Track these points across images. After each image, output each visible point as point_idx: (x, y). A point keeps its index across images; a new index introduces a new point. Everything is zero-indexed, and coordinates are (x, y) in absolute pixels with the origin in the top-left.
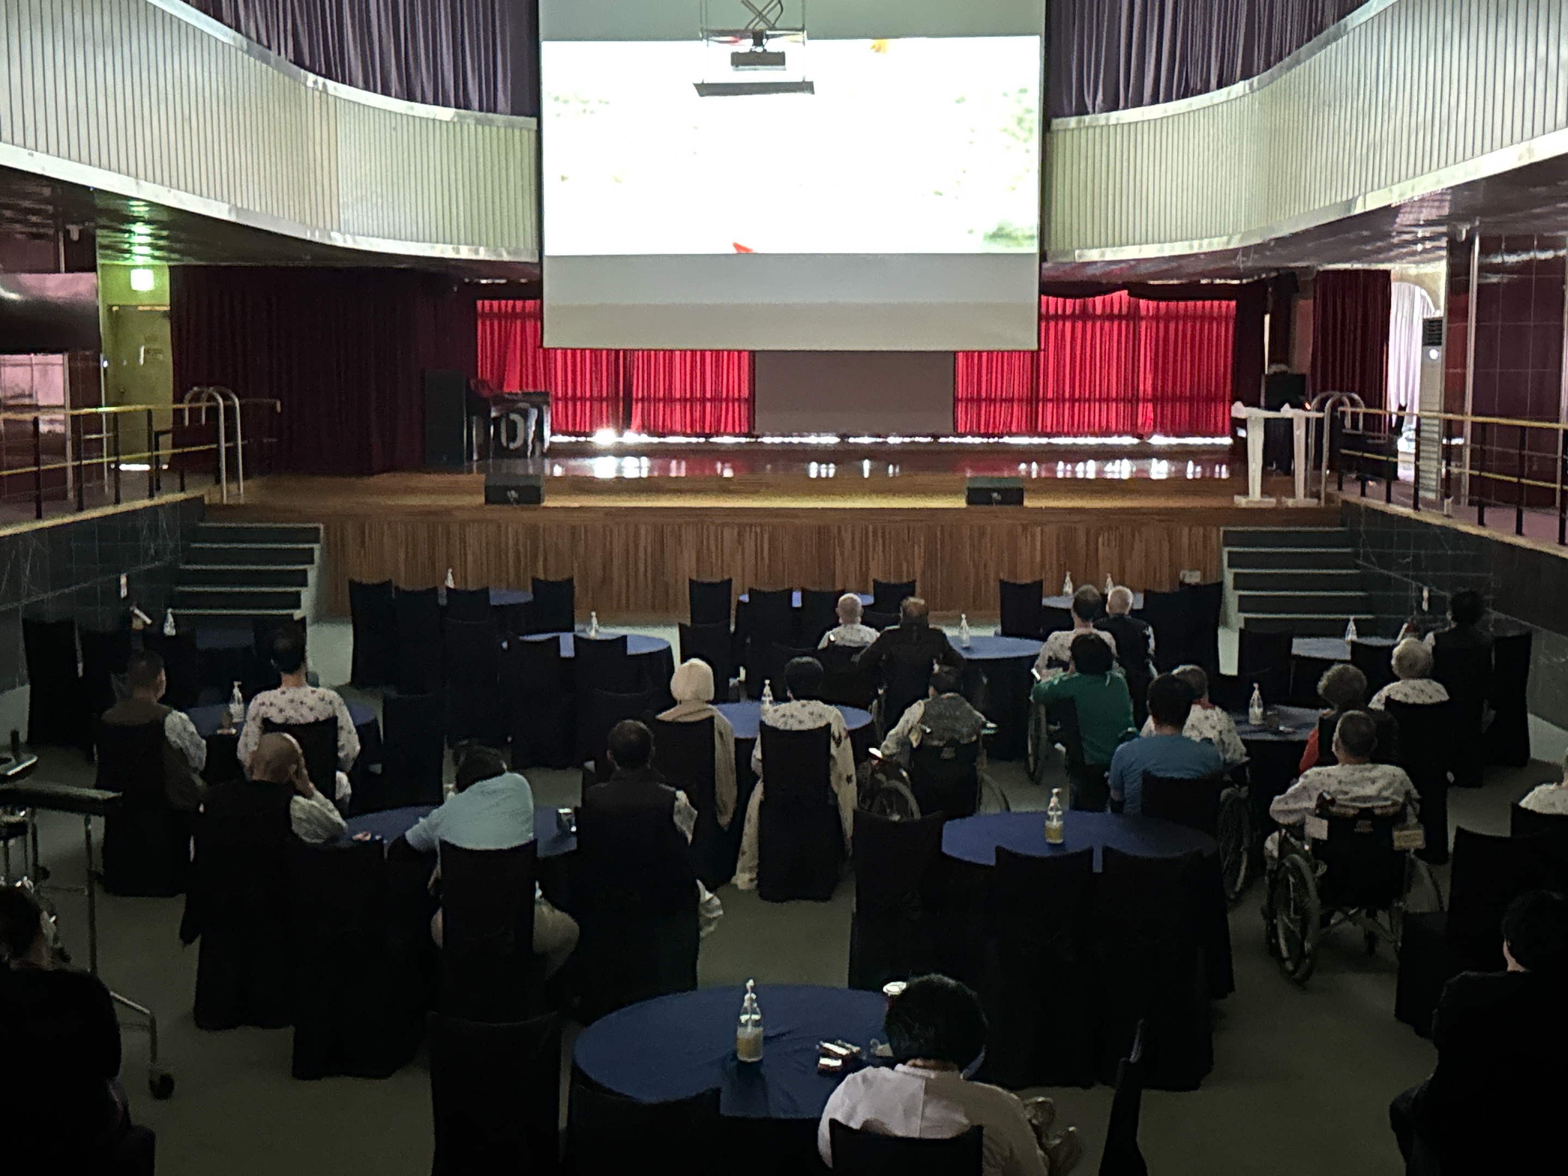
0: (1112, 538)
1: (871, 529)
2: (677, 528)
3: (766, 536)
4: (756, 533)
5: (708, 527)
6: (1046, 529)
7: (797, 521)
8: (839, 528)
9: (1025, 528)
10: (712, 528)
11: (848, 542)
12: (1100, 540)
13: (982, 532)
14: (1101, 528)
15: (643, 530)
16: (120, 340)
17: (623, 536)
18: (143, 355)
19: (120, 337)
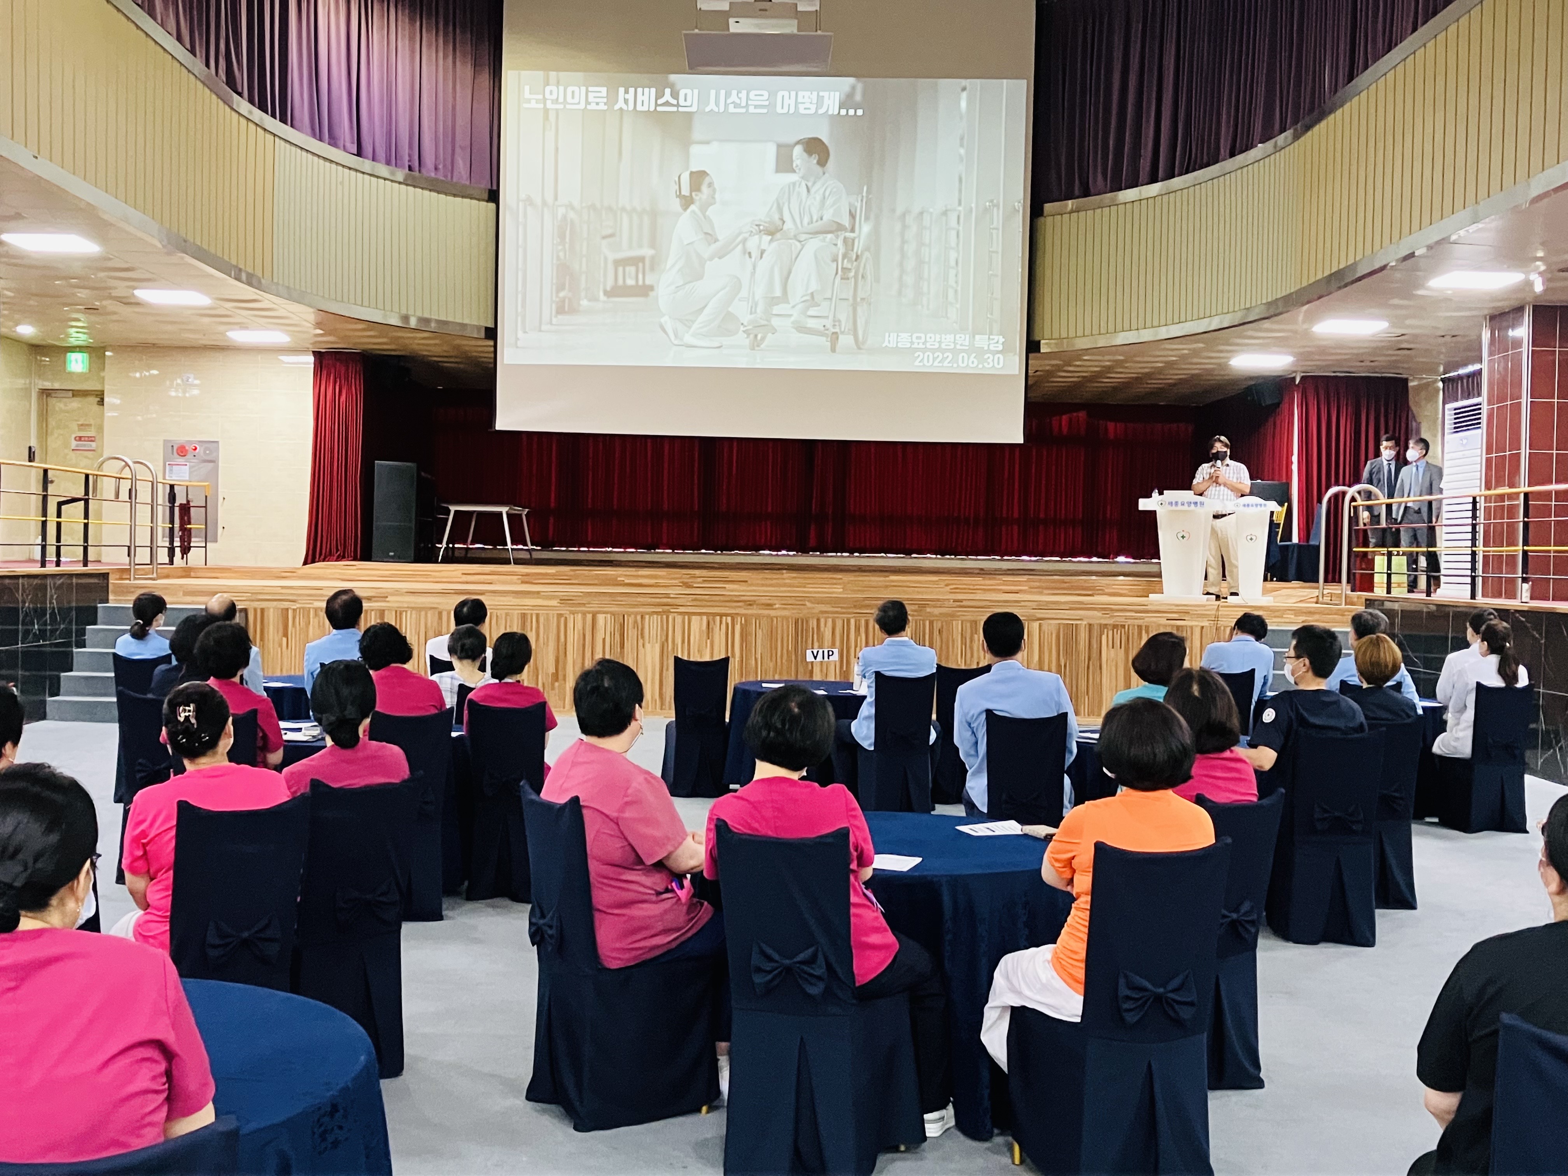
0: (1117, 638)
1: (852, 621)
2: (639, 618)
3: (738, 628)
4: (727, 624)
6: (1045, 627)
7: (772, 613)
8: (818, 620)
10: (679, 619)
12: (1104, 637)
14: (1106, 625)
15: (601, 618)
16: (50, 427)
17: (579, 625)
18: (74, 444)
19: (52, 422)
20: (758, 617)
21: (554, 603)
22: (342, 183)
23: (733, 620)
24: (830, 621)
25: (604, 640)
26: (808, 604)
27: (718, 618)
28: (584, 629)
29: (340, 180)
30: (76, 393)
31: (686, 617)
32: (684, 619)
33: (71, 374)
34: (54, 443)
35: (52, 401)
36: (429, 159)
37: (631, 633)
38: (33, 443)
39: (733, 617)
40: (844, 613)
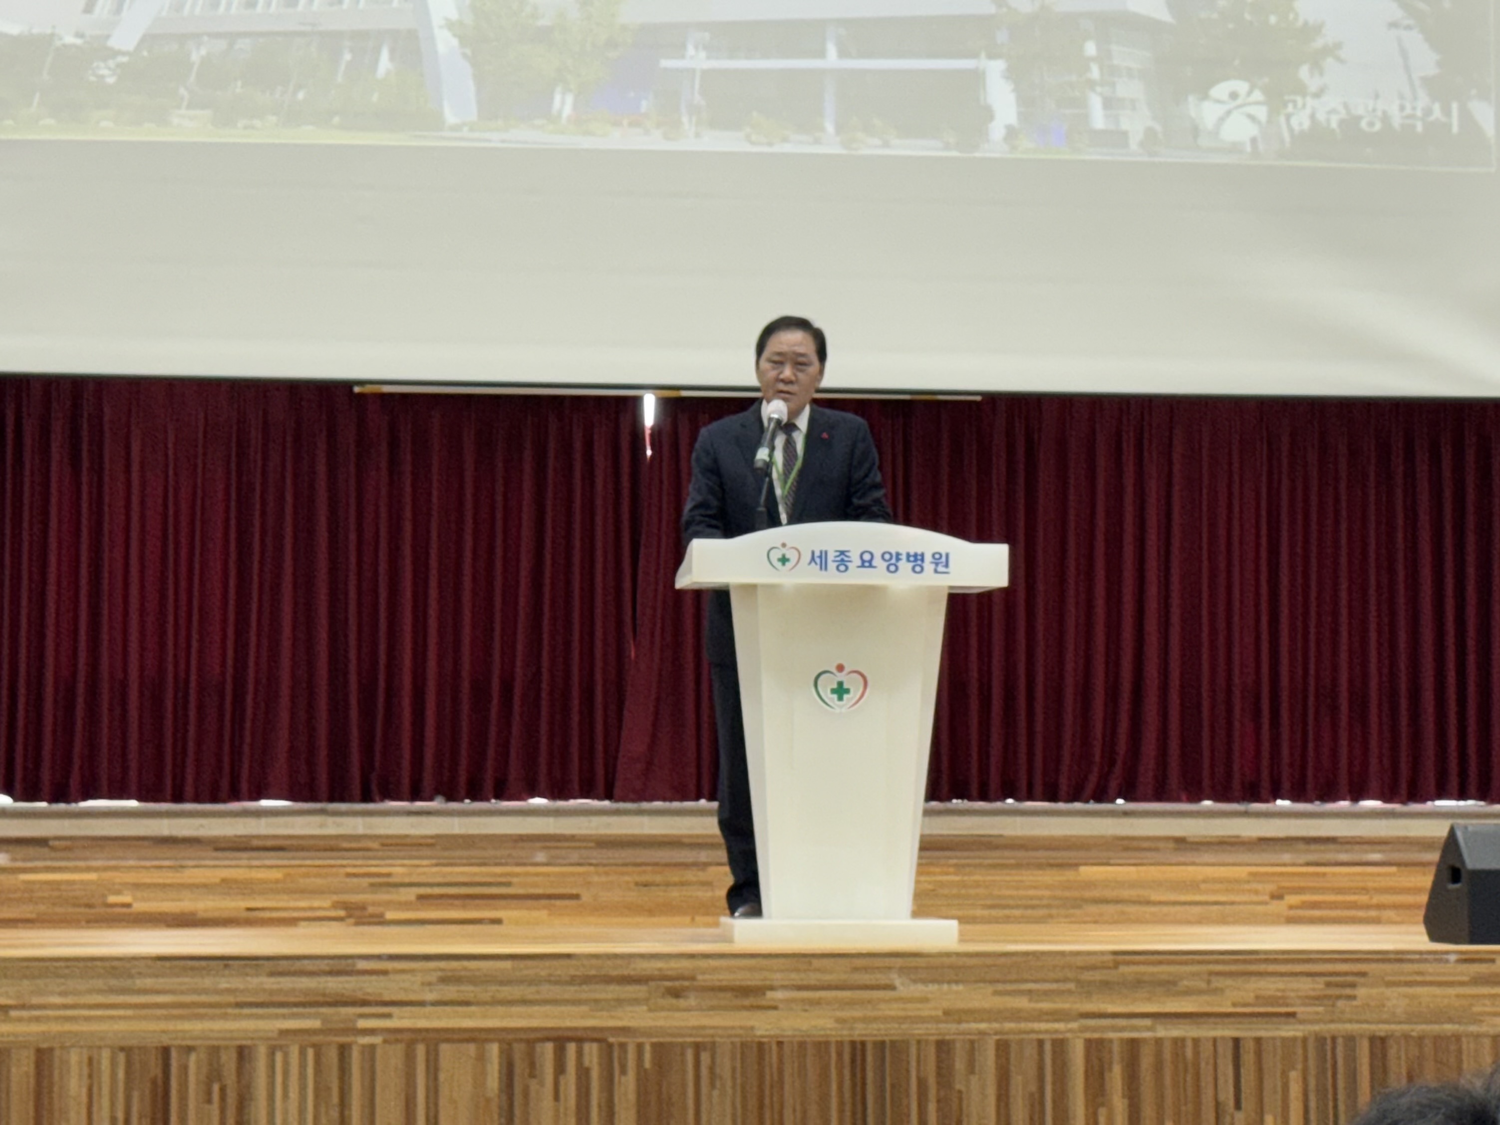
26: (905, 988)
27: (549, 1047)
31: (421, 1050)
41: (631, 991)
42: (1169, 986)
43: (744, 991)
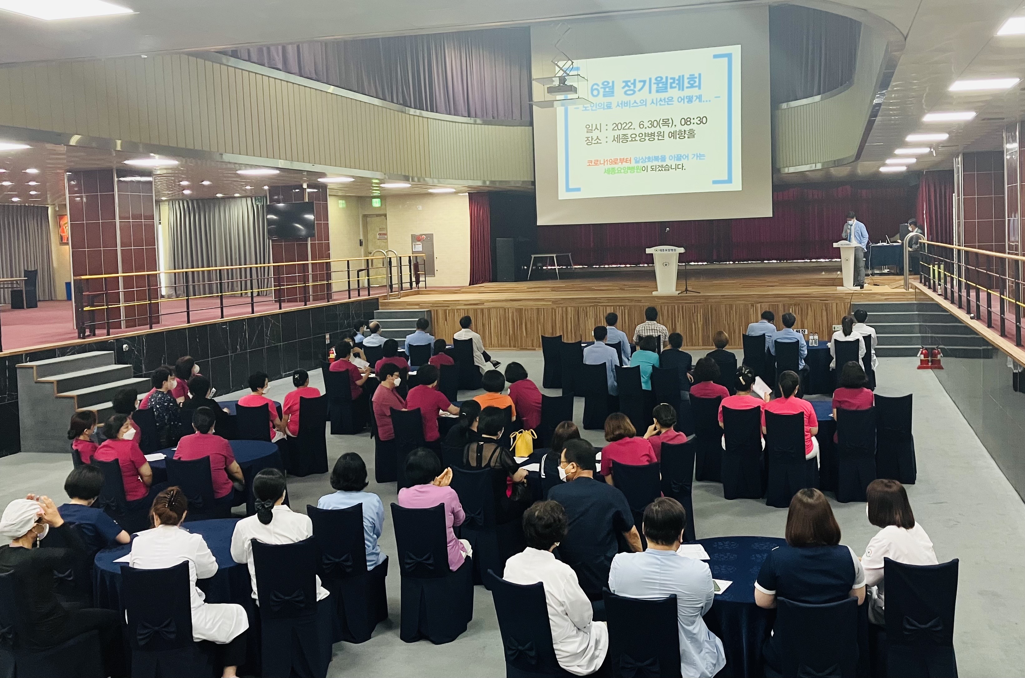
1: (676, 307)
3: (626, 311)
5: (599, 308)
7: (641, 304)
8: (661, 307)
9: (752, 305)
10: (601, 308)
11: (665, 313)
13: (731, 306)
14: (791, 304)
15: (569, 308)
16: (368, 230)
17: (560, 312)
18: (378, 236)
19: (369, 228)
20: (635, 306)
21: (550, 303)
22: (461, 130)
23: (624, 308)
24: (666, 308)
25: (571, 318)
26: (657, 300)
27: (618, 307)
28: (562, 314)
29: (460, 128)
30: (378, 215)
32: (603, 309)
33: (376, 208)
34: (370, 237)
35: (368, 219)
36: (501, 112)
37: (582, 315)
38: (362, 238)
39: (624, 306)
40: (671, 303)
41: (627, 301)
42: (686, 300)
43: (639, 300)
